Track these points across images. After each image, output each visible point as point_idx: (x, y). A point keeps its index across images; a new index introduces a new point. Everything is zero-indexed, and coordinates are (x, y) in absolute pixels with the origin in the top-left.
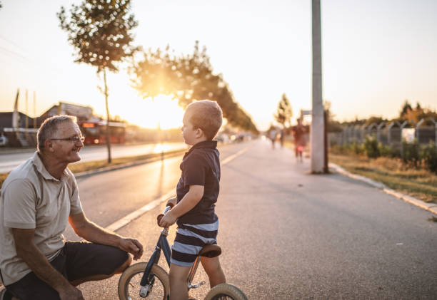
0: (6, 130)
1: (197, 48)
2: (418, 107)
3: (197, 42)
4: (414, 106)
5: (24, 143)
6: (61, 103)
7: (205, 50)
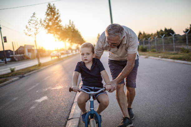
0: (11, 56)
1: (70, 22)
2: (144, 33)
3: (70, 20)
4: (142, 33)
5: (17, 59)
6: (25, 45)
7: (73, 22)
